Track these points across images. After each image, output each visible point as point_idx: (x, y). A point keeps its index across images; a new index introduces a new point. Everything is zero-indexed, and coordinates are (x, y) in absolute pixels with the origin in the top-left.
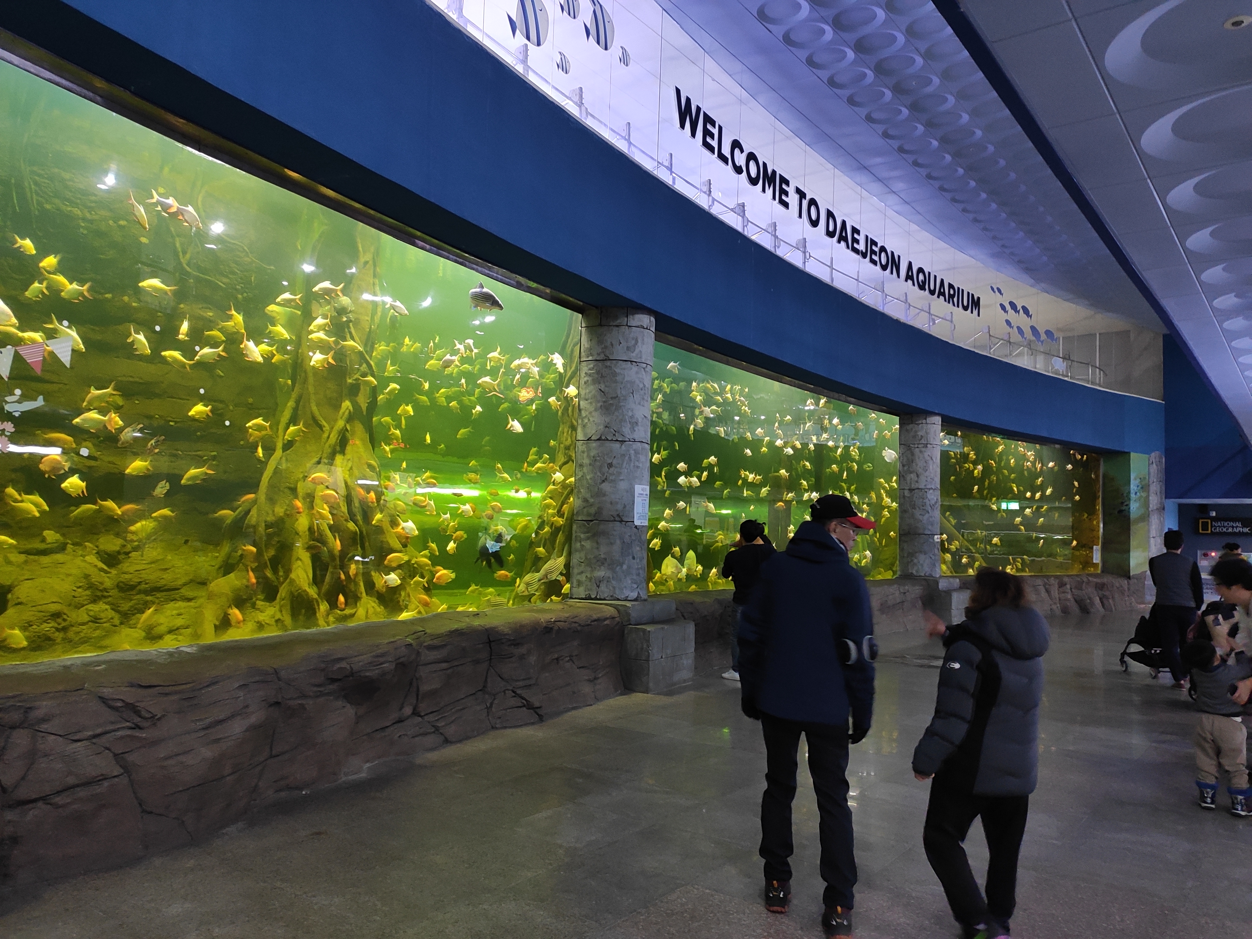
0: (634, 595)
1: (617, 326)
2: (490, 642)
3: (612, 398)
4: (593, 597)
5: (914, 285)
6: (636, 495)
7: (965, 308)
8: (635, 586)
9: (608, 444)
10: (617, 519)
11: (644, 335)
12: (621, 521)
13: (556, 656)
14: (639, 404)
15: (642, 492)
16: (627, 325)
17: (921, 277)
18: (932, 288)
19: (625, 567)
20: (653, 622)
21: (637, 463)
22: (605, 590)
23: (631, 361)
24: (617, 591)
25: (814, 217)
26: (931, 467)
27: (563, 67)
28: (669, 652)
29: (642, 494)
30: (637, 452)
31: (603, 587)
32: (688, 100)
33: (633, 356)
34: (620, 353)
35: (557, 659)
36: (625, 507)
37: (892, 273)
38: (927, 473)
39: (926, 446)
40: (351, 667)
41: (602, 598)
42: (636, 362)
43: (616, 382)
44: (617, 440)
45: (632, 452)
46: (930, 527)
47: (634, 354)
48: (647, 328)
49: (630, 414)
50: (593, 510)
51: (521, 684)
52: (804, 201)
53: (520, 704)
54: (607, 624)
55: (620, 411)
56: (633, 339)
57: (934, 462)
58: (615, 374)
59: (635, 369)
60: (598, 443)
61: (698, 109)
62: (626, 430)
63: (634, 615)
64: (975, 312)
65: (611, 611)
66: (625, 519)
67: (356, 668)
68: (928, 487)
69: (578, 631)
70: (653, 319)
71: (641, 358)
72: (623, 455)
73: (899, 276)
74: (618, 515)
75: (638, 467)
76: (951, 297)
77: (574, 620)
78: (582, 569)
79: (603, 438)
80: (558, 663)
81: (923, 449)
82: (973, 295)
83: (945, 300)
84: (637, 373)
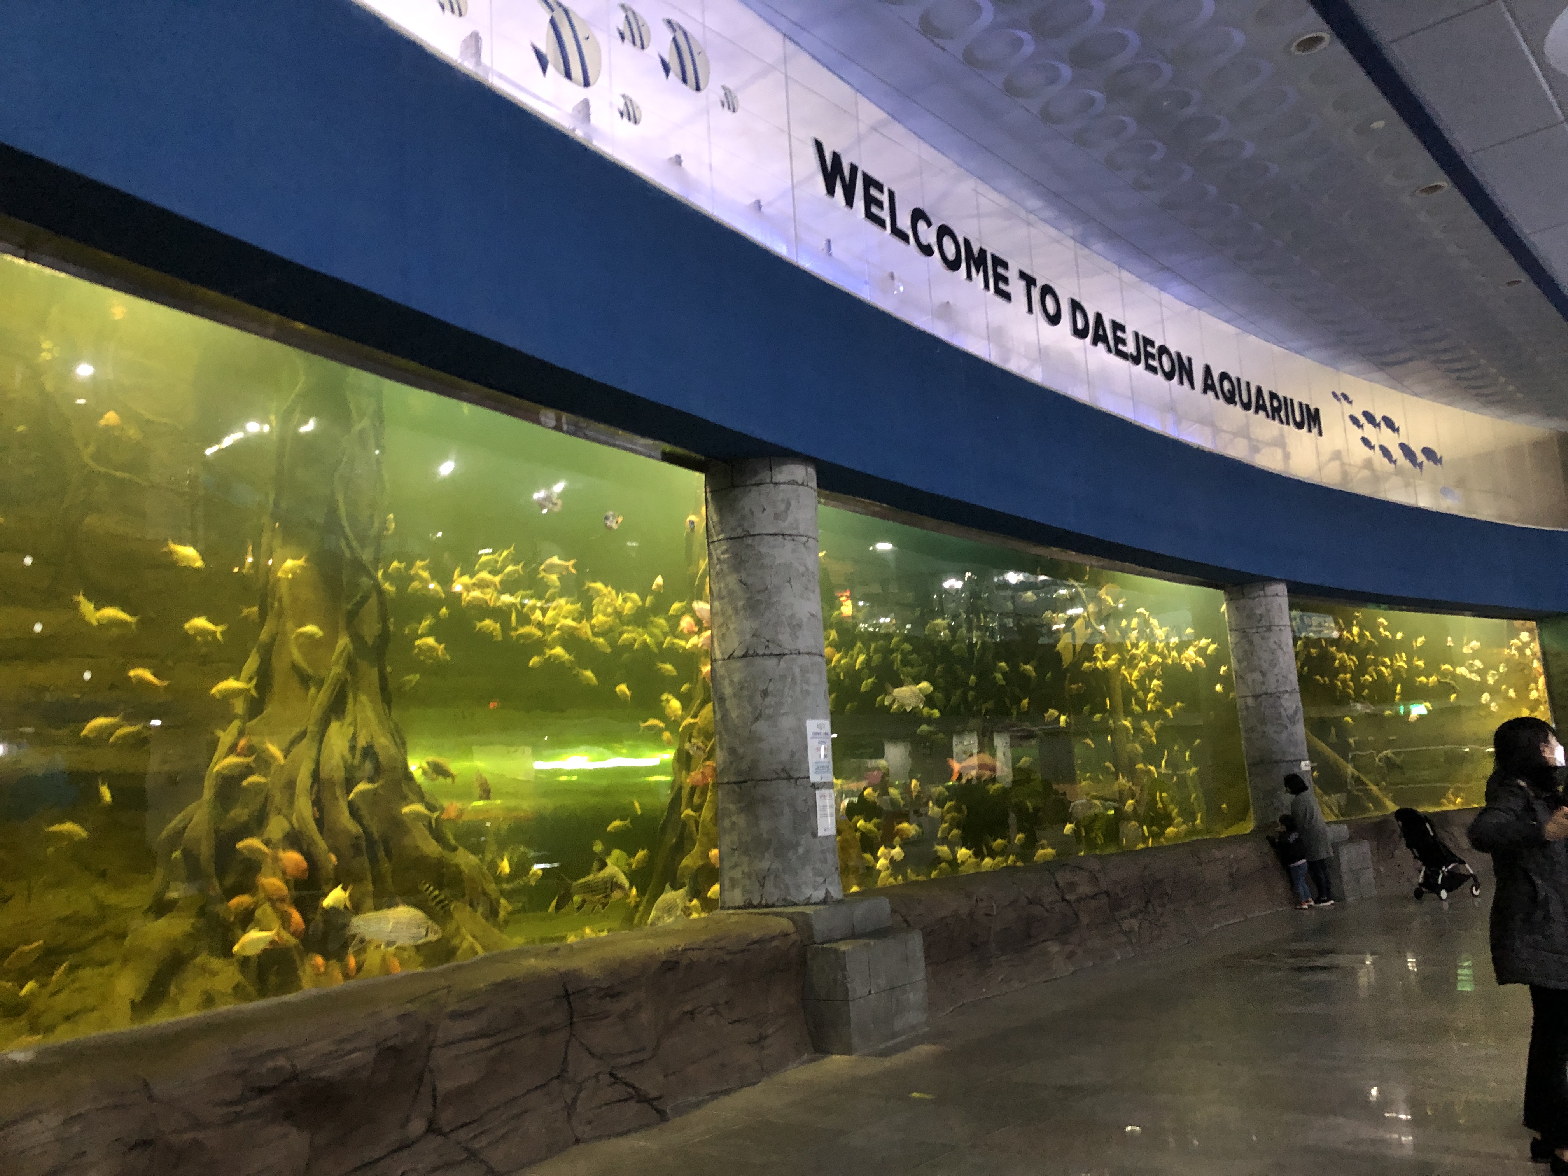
0: (820, 895)
1: (758, 485)
2: (567, 995)
3: (758, 592)
4: (756, 903)
5: (1217, 397)
6: (809, 735)
7: (1299, 426)
8: (820, 879)
9: (758, 660)
10: (783, 775)
11: (799, 496)
12: (790, 778)
13: (688, 1008)
14: (802, 597)
15: (819, 731)
16: (771, 482)
17: (1227, 385)
18: (1245, 399)
19: (801, 850)
20: (853, 935)
21: (805, 687)
22: (772, 893)
23: (783, 535)
24: (792, 891)
25: (1052, 310)
26: (1281, 660)
27: (630, 114)
28: (882, 982)
29: (819, 733)
30: (804, 670)
31: (769, 886)
32: (836, 157)
33: (784, 526)
34: (764, 523)
35: (692, 1012)
36: (793, 755)
37: (1181, 382)
38: (1276, 671)
39: (1269, 629)
40: (292, 1065)
41: (770, 902)
42: (790, 535)
43: (762, 567)
44: (771, 655)
45: (797, 671)
46: (1292, 750)
47: (786, 524)
48: (803, 484)
49: (788, 613)
50: (744, 766)
51: (627, 1060)
52: (1033, 288)
53: (626, 1096)
54: (775, 946)
55: (774, 610)
56: (782, 501)
57: (1285, 653)
58: (760, 556)
59: (789, 545)
60: (744, 660)
61: (854, 169)
62: (785, 638)
63: (819, 927)
64: (1315, 431)
65: (785, 924)
66: (795, 775)
67: (301, 1064)
68: (1281, 690)
69: (725, 963)
70: (812, 471)
71: (797, 528)
72: (783, 677)
73: (1193, 387)
74: (783, 770)
75: (807, 692)
76: (1276, 411)
77: (718, 945)
78: (734, 860)
79: (751, 652)
80: (693, 1019)
81: (1267, 634)
82: (1307, 406)
83: (1268, 416)
84: (794, 551)
